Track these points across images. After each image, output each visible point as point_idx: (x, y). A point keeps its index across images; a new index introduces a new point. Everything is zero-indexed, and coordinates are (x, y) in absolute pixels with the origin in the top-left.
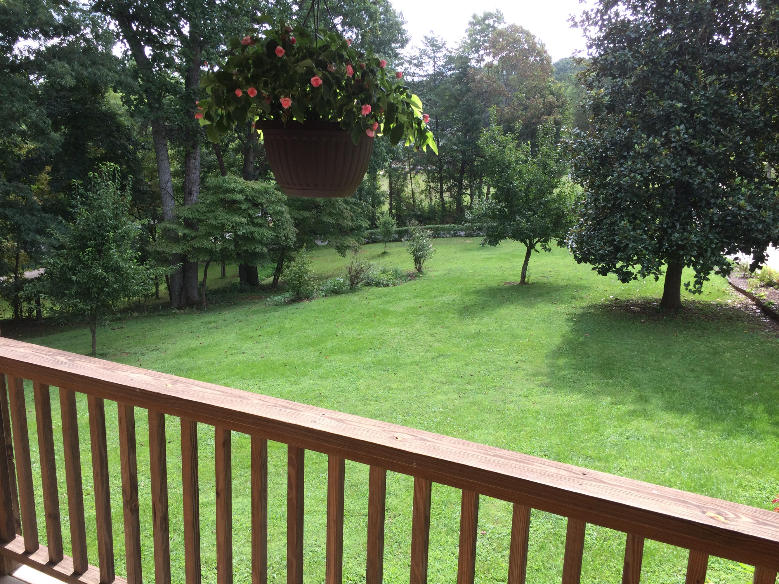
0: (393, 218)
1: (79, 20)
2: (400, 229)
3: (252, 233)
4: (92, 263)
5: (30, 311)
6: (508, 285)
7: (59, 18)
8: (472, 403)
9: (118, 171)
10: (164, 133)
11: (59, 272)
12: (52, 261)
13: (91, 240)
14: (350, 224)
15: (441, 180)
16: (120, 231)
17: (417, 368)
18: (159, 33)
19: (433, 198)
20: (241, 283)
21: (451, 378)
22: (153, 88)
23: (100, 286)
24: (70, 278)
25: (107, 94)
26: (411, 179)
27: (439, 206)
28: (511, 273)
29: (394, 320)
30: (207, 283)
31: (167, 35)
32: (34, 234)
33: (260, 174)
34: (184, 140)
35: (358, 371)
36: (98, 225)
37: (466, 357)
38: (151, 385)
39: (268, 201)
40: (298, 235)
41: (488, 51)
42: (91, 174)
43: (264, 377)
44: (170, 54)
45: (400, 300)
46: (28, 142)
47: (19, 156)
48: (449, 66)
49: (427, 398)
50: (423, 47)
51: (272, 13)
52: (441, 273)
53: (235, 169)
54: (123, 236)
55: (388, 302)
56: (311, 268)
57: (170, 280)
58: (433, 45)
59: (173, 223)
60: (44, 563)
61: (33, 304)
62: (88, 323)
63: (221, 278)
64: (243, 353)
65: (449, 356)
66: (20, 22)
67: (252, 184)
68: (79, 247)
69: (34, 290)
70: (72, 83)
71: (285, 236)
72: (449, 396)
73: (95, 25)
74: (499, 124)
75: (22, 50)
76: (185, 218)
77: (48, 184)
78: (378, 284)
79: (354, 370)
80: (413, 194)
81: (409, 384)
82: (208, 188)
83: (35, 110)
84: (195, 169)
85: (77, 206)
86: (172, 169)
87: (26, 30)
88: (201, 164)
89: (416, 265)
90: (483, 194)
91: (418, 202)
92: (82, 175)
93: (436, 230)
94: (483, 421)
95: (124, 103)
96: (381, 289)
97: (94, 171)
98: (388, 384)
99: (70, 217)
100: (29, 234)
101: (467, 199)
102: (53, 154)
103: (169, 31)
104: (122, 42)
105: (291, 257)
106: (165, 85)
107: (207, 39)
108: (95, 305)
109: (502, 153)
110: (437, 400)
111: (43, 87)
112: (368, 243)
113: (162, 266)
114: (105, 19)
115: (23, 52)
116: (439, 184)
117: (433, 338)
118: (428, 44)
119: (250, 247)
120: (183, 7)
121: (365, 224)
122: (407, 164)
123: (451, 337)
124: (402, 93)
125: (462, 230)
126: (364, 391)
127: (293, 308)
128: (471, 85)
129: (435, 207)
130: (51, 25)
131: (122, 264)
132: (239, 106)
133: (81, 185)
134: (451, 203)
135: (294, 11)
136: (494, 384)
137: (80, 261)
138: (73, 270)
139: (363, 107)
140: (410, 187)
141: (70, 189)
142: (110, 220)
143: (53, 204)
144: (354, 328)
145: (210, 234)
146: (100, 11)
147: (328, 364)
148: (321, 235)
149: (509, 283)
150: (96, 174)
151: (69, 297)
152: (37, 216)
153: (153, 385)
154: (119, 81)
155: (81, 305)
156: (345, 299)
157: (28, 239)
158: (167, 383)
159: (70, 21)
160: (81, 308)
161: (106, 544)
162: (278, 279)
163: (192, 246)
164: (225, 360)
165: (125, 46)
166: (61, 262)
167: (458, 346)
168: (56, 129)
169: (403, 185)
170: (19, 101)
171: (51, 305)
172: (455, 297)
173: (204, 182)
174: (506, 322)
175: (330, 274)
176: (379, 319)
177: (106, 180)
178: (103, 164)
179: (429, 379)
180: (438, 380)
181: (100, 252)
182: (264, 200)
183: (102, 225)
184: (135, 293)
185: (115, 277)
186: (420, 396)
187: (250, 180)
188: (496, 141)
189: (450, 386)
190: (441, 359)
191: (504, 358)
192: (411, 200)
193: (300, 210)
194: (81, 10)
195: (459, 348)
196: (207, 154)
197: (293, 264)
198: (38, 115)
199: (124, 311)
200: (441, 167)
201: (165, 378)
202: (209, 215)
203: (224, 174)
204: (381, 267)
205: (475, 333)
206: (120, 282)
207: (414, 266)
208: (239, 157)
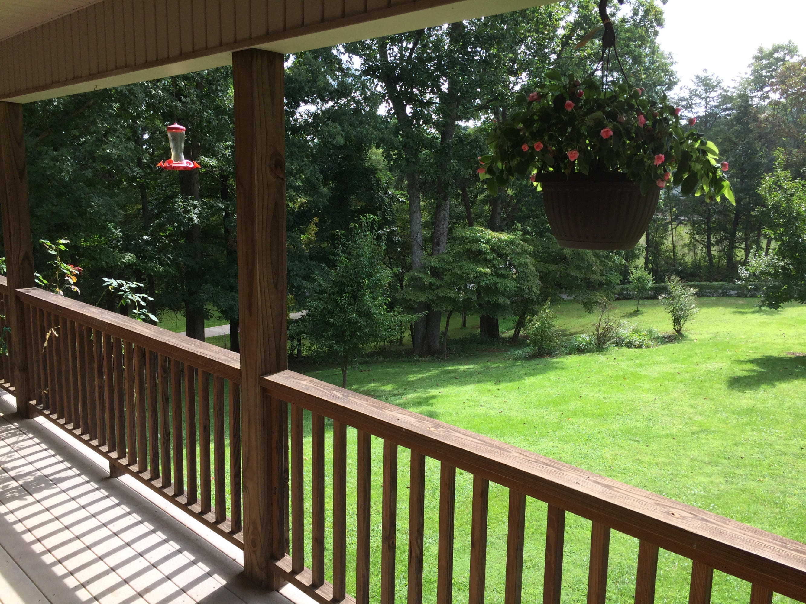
0: (649, 274)
1: (351, 84)
2: (657, 285)
3: (496, 284)
4: (347, 308)
5: (292, 349)
6: (792, 356)
7: (334, 83)
8: (741, 490)
9: (376, 222)
10: (418, 186)
11: (320, 314)
12: (315, 304)
13: (348, 286)
14: (600, 278)
15: (709, 232)
16: (374, 278)
17: (674, 442)
18: (420, 92)
19: (698, 252)
20: (481, 335)
21: (716, 458)
22: (411, 143)
23: (353, 330)
24: (329, 321)
25: (370, 151)
26: (672, 230)
27: (705, 261)
28: (796, 342)
29: (647, 386)
30: (449, 333)
31: (427, 93)
32: (300, 279)
33: (507, 225)
34: (435, 192)
35: (603, 438)
36: (355, 272)
37: (735, 435)
38: (415, 426)
39: (513, 253)
40: (542, 288)
41: (775, 87)
42: (352, 225)
43: (501, 433)
44: (428, 111)
45: (654, 363)
46: (302, 196)
47: (293, 209)
48: (725, 107)
49: (685, 478)
50: (693, 87)
51: (529, 64)
52: (705, 336)
53: (481, 220)
54: (376, 283)
55: (641, 365)
56: (554, 323)
57: (414, 329)
58: (706, 85)
59: (420, 272)
60: (307, 584)
61: (295, 343)
62: (340, 364)
63: (461, 329)
64: (481, 406)
65: (714, 432)
66: (302, 89)
67: (497, 235)
68: (337, 292)
69: (298, 330)
70: (342, 142)
71: (528, 289)
72: (713, 478)
73: (364, 87)
74: (785, 168)
75: (302, 114)
76: (432, 267)
77: (315, 234)
78: (629, 345)
79: (599, 436)
80: (674, 247)
81: (662, 459)
82: (454, 239)
83: (309, 168)
84: (444, 220)
85: (338, 255)
86: (423, 220)
87: (307, 96)
88: (450, 215)
89: (674, 326)
90: (762, 248)
91: (679, 255)
92: (345, 226)
93: (701, 288)
94: (755, 513)
95: (385, 158)
96: (633, 350)
97: (355, 222)
98: (638, 457)
99: (332, 265)
100: (296, 279)
101: (740, 254)
102: (321, 207)
103: (430, 89)
104: (387, 102)
105: (534, 310)
106: (422, 140)
107: (465, 94)
108: (347, 347)
109: (789, 201)
110: (697, 482)
111: (318, 146)
112: (618, 299)
113: (408, 314)
114: (373, 82)
115: (303, 116)
116: (706, 237)
117: (694, 410)
118: (700, 84)
119: (493, 299)
120: (444, 65)
121: (616, 278)
122: (668, 214)
123: (716, 411)
124: (696, 140)
125: (733, 289)
126: (610, 461)
127: (534, 363)
128: (751, 126)
129: (700, 263)
130: (328, 91)
131: (374, 310)
132: (523, 160)
133: (344, 235)
134: (719, 257)
135: (552, 60)
136: (772, 471)
137: (338, 305)
138: (331, 314)
139: (656, 157)
140: (670, 239)
141: (333, 239)
142: (366, 268)
143: (318, 252)
144: (599, 391)
145: (455, 284)
146: (369, 74)
147: (569, 426)
148: (566, 289)
149: (793, 354)
150: (357, 225)
151: (327, 338)
152: (304, 263)
153: (418, 427)
154: (382, 138)
155: (335, 347)
156: (590, 358)
157: (295, 284)
158: (430, 426)
159: (343, 86)
160: (336, 350)
161: (364, 576)
162: (519, 332)
163: (436, 295)
164: (463, 411)
165: (389, 106)
166: (322, 306)
167: (725, 422)
168: (325, 184)
169: (662, 238)
170: (297, 159)
171: (309, 345)
172: (722, 365)
173: (452, 233)
174: (788, 399)
175: (574, 330)
176: (628, 384)
177: (365, 230)
178: (363, 216)
179: (688, 456)
180: (700, 458)
181: (355, 297)
182: (510, 251)
183: (359, 271)
184: (382, 338)
185: (367, 322)
186: (676, 475)
187: (497, 231)
188: (780, 187)
189: (714, 468)
190: (703, 435)
191: (785, 442)
192: (672, 254)
193: (546, 262)
194: (353, 75)
195: (726, 424)
196: (456, 205)
197: (535, 317)
198: (312, 171)
199: (372, 355)
200: (709, 217)
201: (428, 421)
202: (454, 265)
203: (471, 225)
204: (633, 326)
205: (747, 409)
206: (371, 327)
207: (672, 327)
208: (486, 208)
